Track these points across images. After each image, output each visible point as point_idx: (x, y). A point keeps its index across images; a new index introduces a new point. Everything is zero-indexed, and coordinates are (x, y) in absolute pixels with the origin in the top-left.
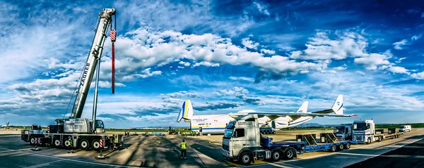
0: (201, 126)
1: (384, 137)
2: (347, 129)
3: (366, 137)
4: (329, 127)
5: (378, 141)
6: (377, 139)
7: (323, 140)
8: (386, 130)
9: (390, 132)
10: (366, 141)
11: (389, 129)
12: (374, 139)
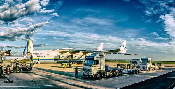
0: (39, 58)
1: (156, 68)
2: (137, 62)
3: (148, 67)
4: (125, 61)
5: (153, 70)
6: (152, 68)
7: (129, 68)
8: (156, 64)
9: (158, 65)
10: (148, 69)
11: (158, 64)
12: (151, 69)
